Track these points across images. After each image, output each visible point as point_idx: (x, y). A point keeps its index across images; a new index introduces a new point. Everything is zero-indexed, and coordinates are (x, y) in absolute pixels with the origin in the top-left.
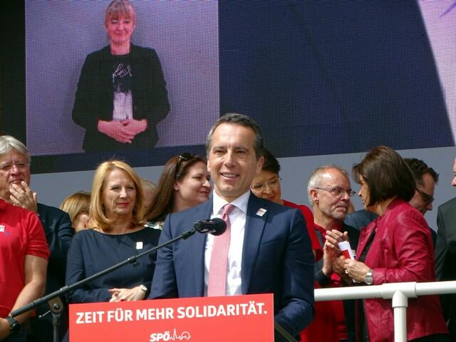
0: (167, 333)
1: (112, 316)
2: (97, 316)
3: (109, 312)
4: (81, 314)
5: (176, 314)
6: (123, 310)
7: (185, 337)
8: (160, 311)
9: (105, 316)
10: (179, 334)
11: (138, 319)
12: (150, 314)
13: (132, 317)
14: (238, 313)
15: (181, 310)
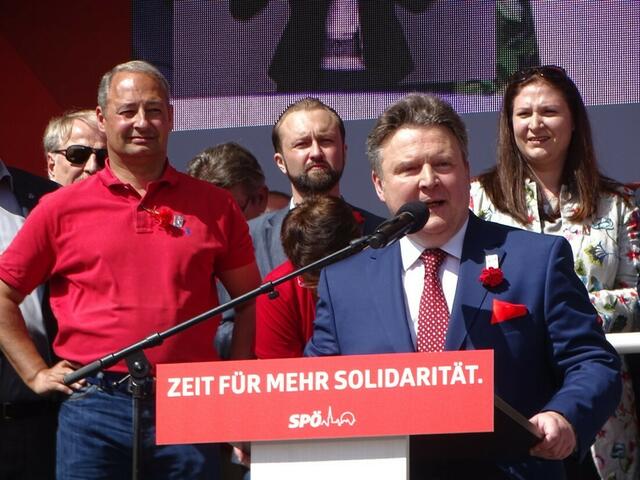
0: (317, 414)
1: (227, 385)
2: (203, 384)
3: (222, 378)
4: (176, 381)
5: (332, 382)
6: (246, 374)
7: (347, 421)
8: (306, 377)
9: (215, 385)
10: (336, 416)
11: (269, 390)
12: (290, 382)
13: (259, 386)
14: (435, 382)
15: (341, 376)
